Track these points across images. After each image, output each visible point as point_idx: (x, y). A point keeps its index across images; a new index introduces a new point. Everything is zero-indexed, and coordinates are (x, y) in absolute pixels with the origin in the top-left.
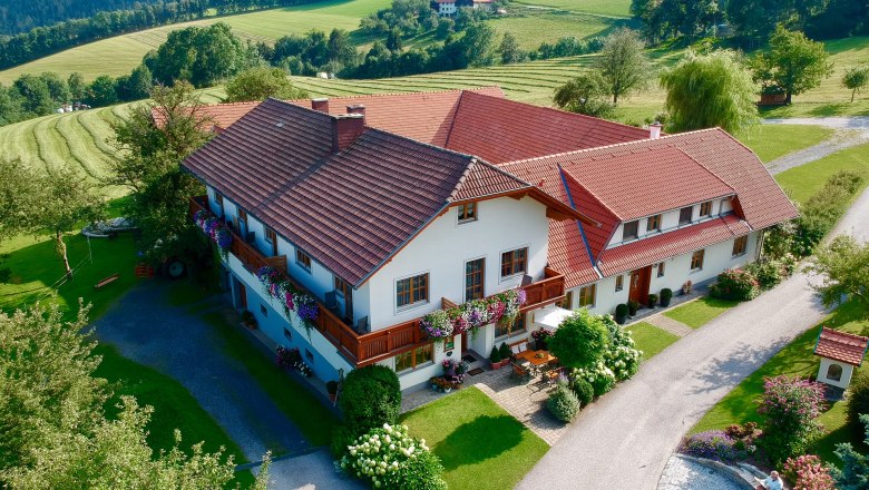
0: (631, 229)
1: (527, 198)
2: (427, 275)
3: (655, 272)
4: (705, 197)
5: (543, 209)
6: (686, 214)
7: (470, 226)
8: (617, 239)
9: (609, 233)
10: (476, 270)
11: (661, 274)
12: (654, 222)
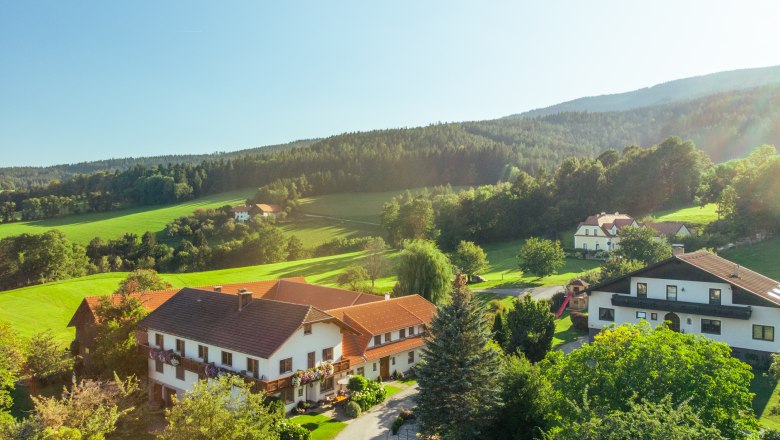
0: (378, 339)
1: (332, 324)
2: (290, 359)
3: (391, 362)
4: (410, 324)
5: (338, 329)
6: (402, 333)
7: (308, 336)
8: (371, 344)
9: (368, 341)
10: (311, 356)
11: (394, 363)
12: (388, 336)
